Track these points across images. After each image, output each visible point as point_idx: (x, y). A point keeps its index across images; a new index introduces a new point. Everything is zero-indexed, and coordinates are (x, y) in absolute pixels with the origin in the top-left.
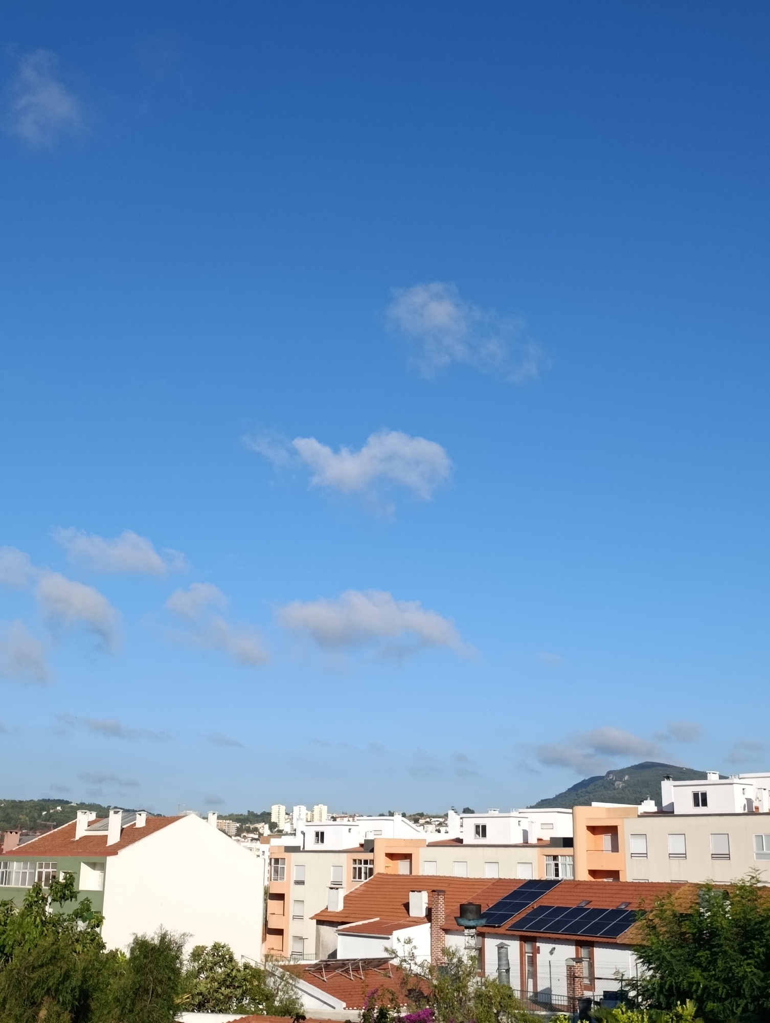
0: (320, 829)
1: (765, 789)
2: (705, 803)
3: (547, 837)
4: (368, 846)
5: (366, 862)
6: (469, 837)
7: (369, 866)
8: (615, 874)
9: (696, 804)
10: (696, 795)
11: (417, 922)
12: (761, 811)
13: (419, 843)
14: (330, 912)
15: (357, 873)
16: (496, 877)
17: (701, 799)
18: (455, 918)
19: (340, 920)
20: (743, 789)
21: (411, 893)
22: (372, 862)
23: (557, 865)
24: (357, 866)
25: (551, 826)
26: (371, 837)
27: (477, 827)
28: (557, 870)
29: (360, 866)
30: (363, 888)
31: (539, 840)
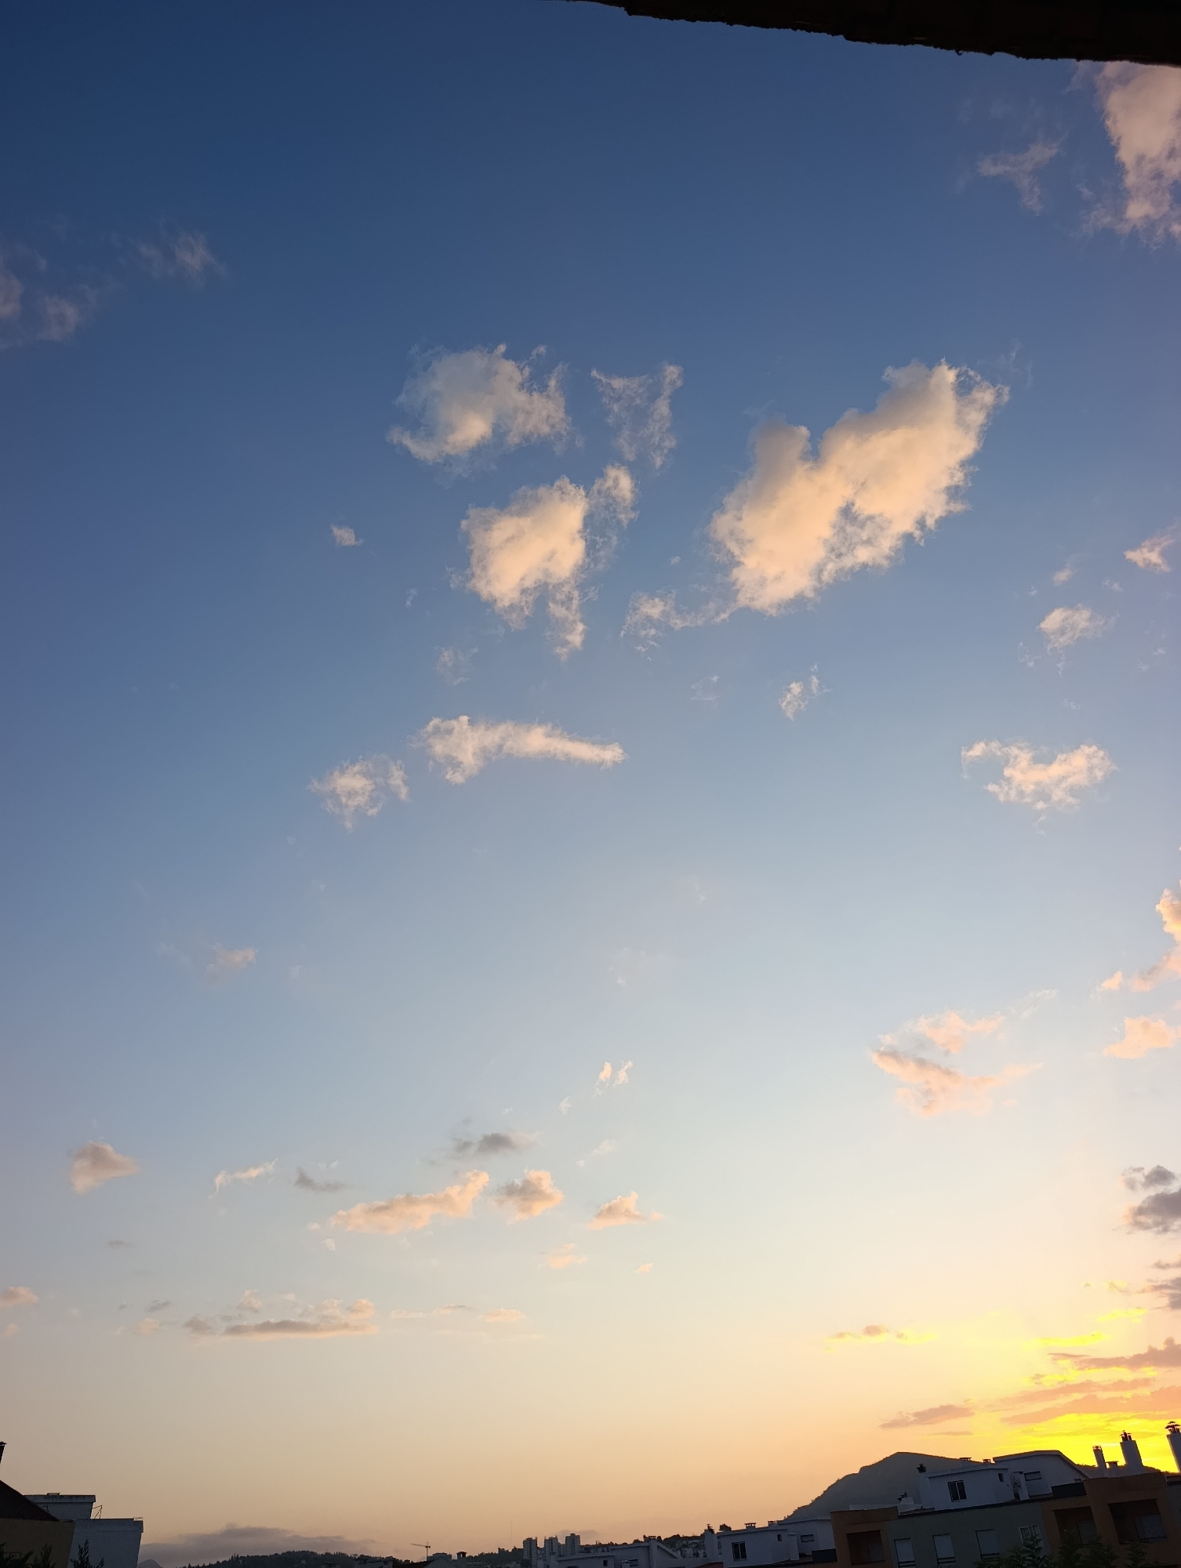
1: (1021, 1473)
2: (964, 1497)
3: (809, 1549)
6: (727, 1557)
9: (955, 1498)
10: (952, 1486)
12: (1022, 1499)
17: (957, 1491)
20: (1000, 1475)
25: (810, 1538)
27: (735, 1546)
31: (802, 1556)
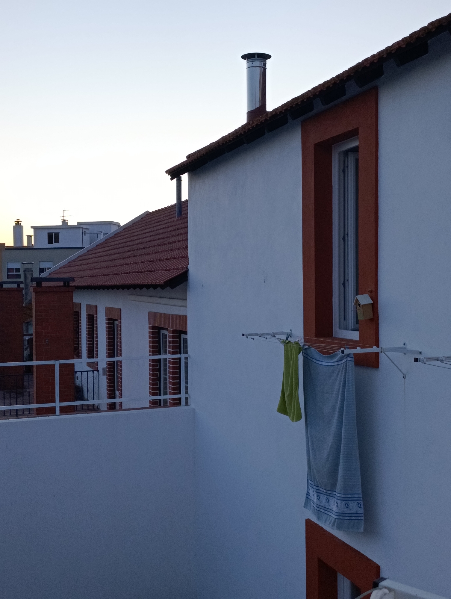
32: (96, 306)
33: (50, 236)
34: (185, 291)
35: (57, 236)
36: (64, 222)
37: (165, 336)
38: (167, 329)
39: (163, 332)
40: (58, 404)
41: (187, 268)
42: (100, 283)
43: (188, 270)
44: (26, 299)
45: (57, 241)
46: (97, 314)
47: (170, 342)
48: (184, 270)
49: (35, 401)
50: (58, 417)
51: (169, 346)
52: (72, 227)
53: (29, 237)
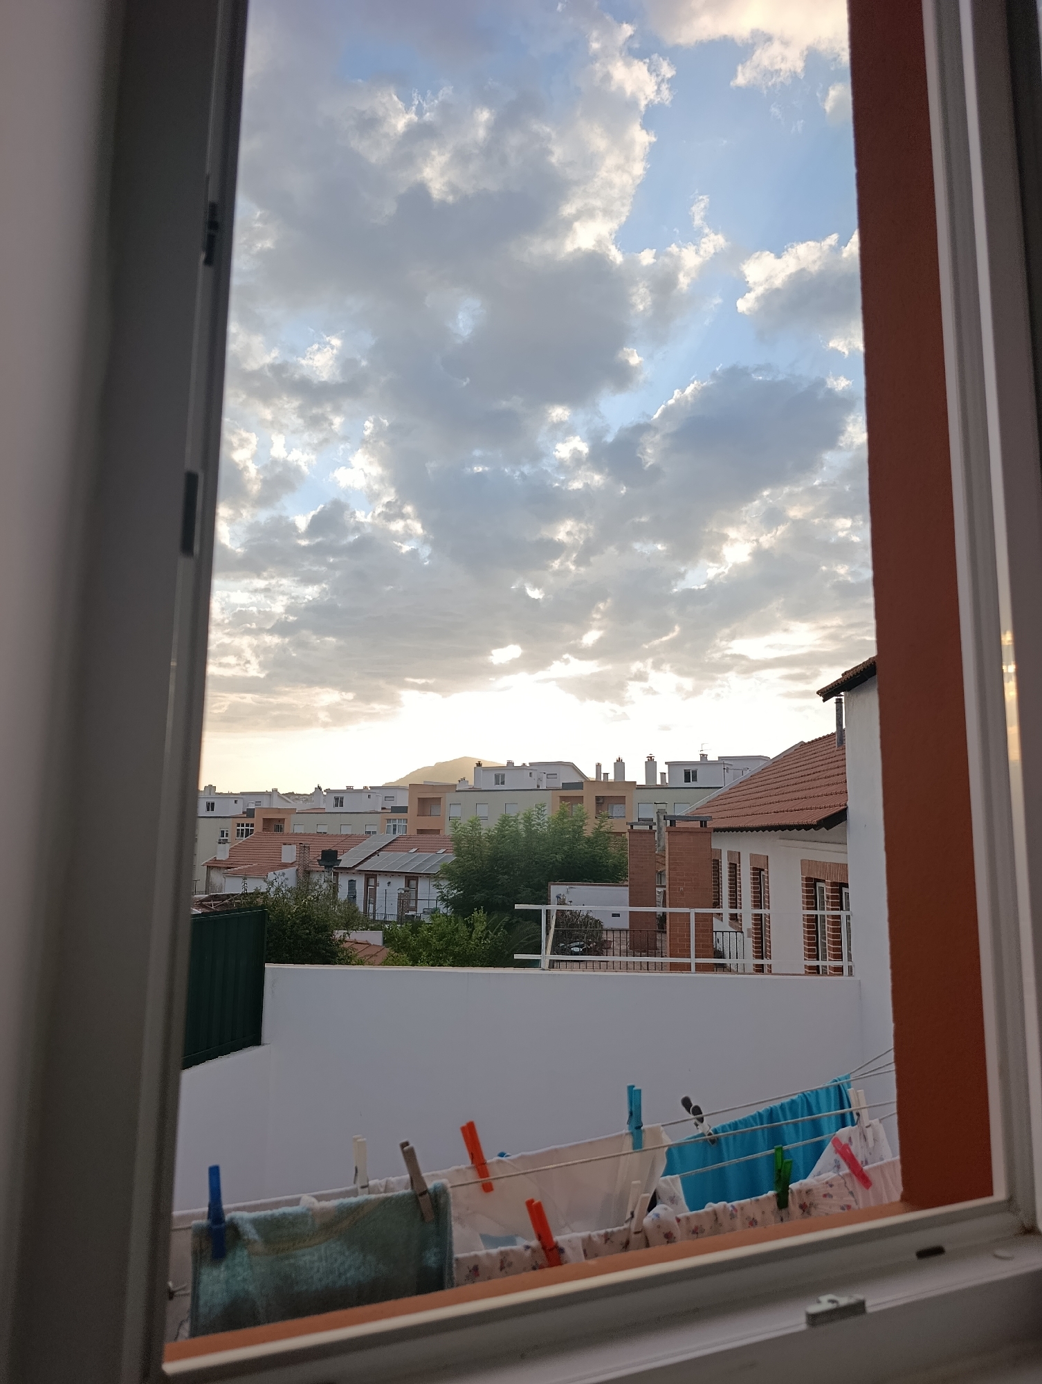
0: (211, 801)
1: (546, 772)
2: (503, 783)
3: (389, 805)
4: (250, 813)
5: (247, 825)
6: (329, 806)
7: (250, 828)
8: (437, 832)
9: (497, 783)
10: (497, 777)
11: (285, 866)
12: (541, 788)
13: (292, 811)
14: (219, 860)
15: (240, 834)
16: (350, 833)
17: (500, 780)
18: (318, 860)
19: (224, 866)
20: (530, 773)
21: (283, 846)
22: (252, 825)
23: (395, 826)
24: (240, 828)
25: (392, 799)
26: (252, 806)
27: (336, 799)
28: (395, 830)
29: (243, 828)
30: (244, 843)
31: (383, 809)
32: (739, 853)
33: (687, 774)
34: (844, 833)
35: (695, 773)
36: (703, 756)
37: (822, 890)
38: (824, 881)
39: (819, 885)
40: (693, 961)
41: (846, 805)
42: (742, 825)
43: (847, 807)
44: (659, 846)
45: (695, 779)
46: (740, 863)
47: (828, 898)
48: (842, 808)
49: (668, 954)
50: (693, 975)
51: (827, 902)
52: (713, 763)
53: (663, 774)
